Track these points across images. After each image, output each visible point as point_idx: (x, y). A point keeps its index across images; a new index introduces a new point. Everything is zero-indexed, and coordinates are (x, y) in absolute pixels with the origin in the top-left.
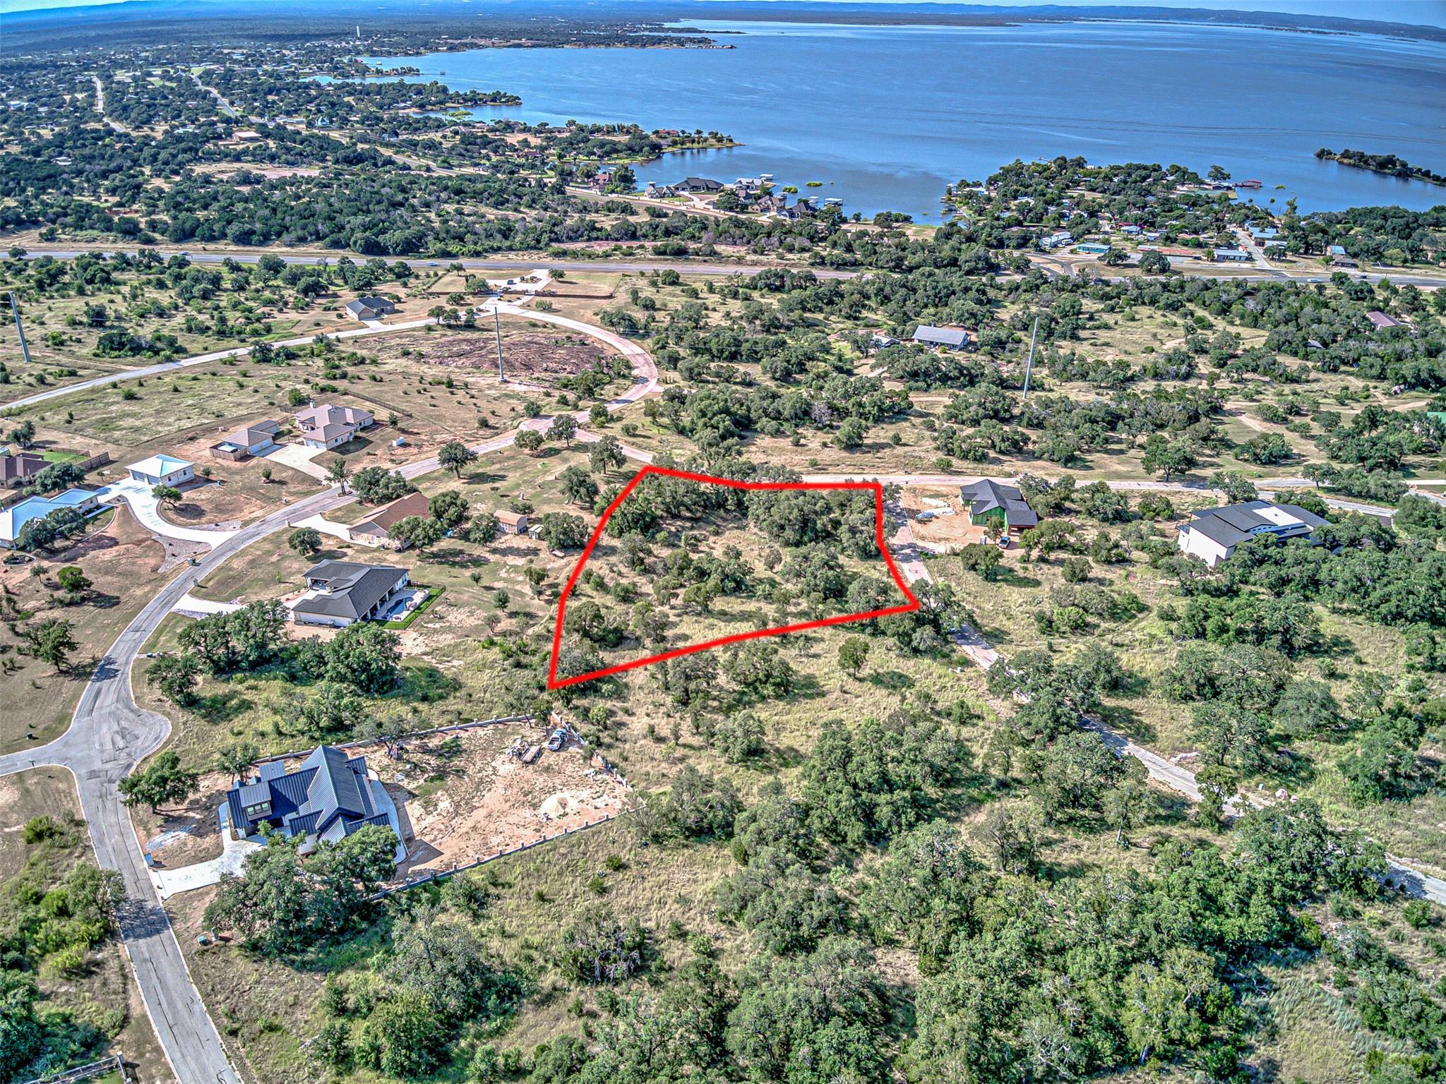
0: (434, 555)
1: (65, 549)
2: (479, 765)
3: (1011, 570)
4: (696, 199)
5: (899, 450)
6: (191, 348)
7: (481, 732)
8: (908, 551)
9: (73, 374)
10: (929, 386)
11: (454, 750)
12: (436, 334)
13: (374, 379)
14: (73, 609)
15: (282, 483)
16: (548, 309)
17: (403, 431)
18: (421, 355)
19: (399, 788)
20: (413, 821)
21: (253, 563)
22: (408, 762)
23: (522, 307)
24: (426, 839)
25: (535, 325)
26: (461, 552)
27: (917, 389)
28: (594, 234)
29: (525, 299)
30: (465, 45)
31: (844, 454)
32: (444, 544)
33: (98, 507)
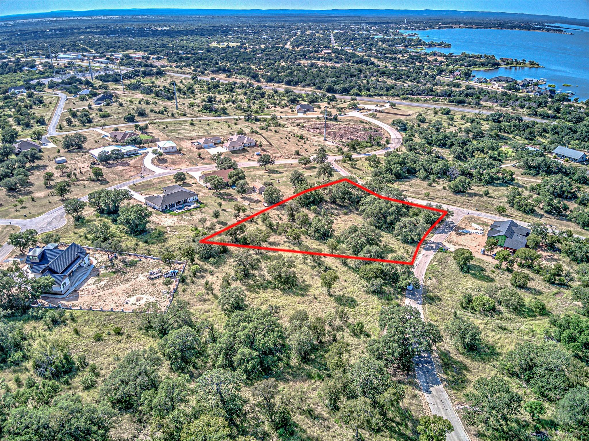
0: (220, 194)
1: (112, 164)
2: (135, 273)
3: (483, 270)
4: (497, 85)
5: (485, 198)
6: (231, 113)
7: (151, 261)
8: (434, 245)
9: (185, 115)
10: (538, 174)
11: (133, 264)
12: (319, 121)
13: (276, 131)
14: (93, 183)
15: (204, 159)
16: (374, 117)
17: (264, 150)
18: (303, 126)
19: (98, 271)
20: (86, 284)
21: (160, 182)
22: (113, 263)
23: (365, 115)
24: (80, 293)
25: (362, 122)
26: (231, 195)
27: (530, 174)
28: (430, 93)
29: (369, 112)
30: (447, 27)
31: (452, 195)
32: (229, 191)
33: (137, 153)
